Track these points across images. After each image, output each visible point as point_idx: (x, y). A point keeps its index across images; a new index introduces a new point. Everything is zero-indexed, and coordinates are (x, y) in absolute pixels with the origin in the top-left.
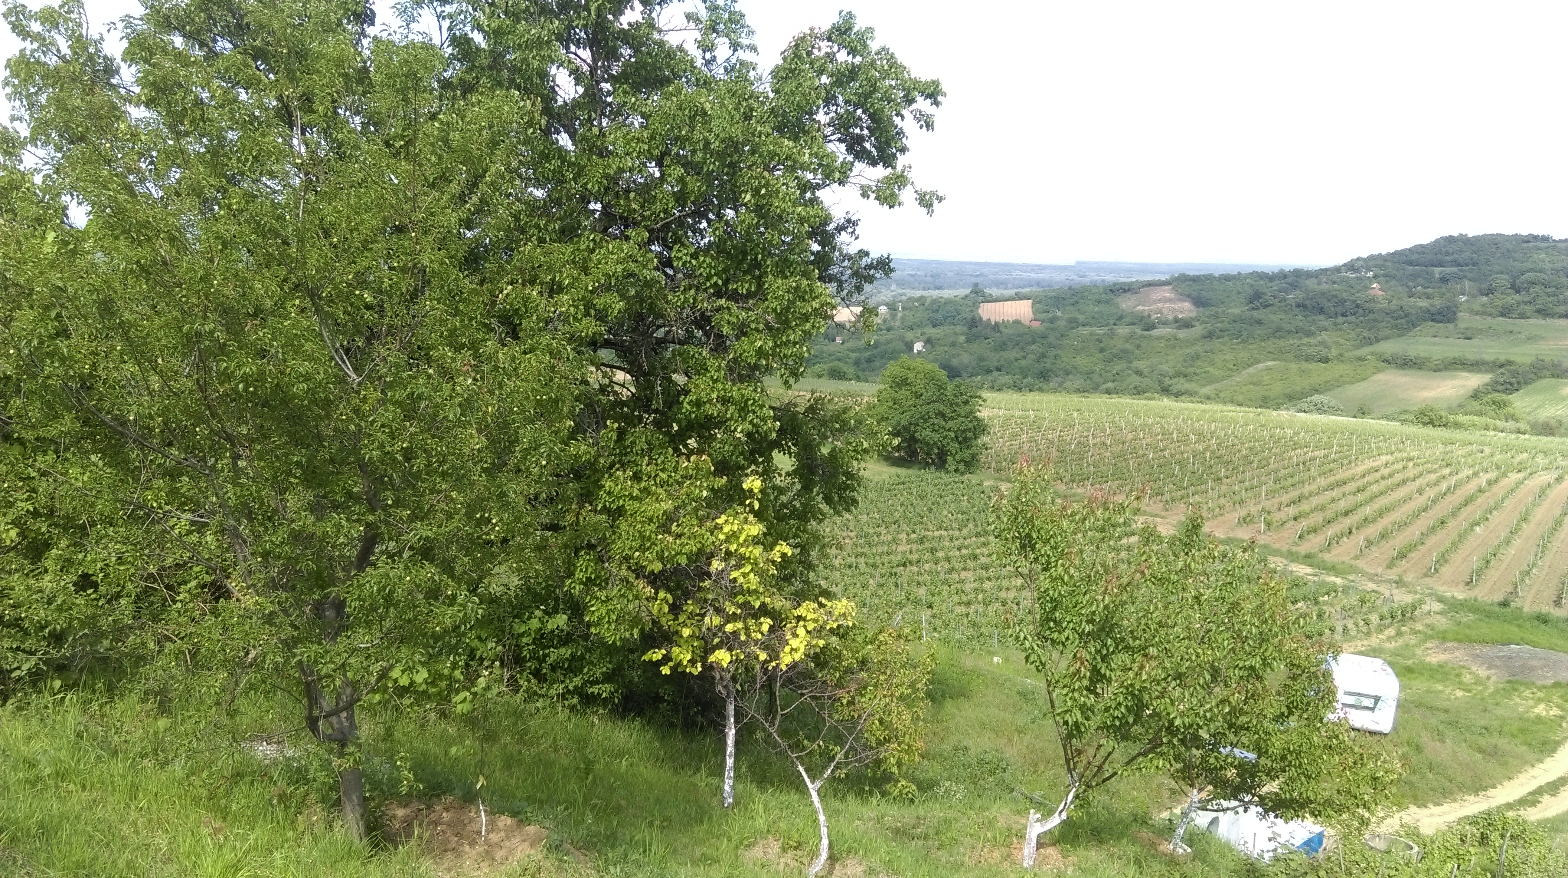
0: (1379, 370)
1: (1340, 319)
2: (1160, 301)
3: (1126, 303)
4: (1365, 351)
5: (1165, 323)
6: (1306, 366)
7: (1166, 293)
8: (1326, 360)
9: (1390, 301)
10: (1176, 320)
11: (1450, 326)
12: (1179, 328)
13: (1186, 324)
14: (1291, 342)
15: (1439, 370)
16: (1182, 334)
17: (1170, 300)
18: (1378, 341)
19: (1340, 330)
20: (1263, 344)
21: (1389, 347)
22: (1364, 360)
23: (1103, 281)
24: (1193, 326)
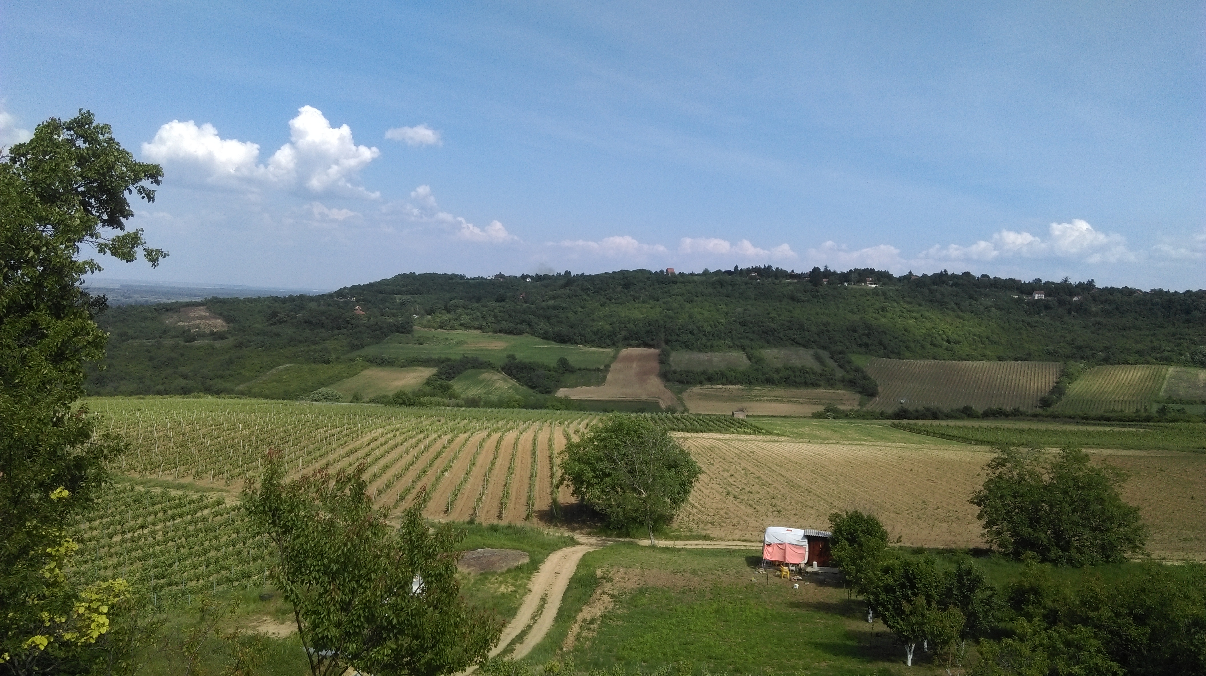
0: (365, 368)
1: (336, 332)
2: (197, 318)
3: (169, 320)
4: (355, 354)
5: (203, 336)
6: (314, 366)
7: (203, 312)
8: (328, 362)
9: (369, 319)
10: (212, 334)
11: (409, 335)
12: (214, 339)
13: (220, 336)
14: (302, 349)
15: (405, 366)
16: (218, 344)
17: (206, 318)
18: (363, 347)
19: (337, 339)
20: (281, 351)
21: (371, 351)
22: (354, 361)
23: (147, 301)
24: (226, 338)
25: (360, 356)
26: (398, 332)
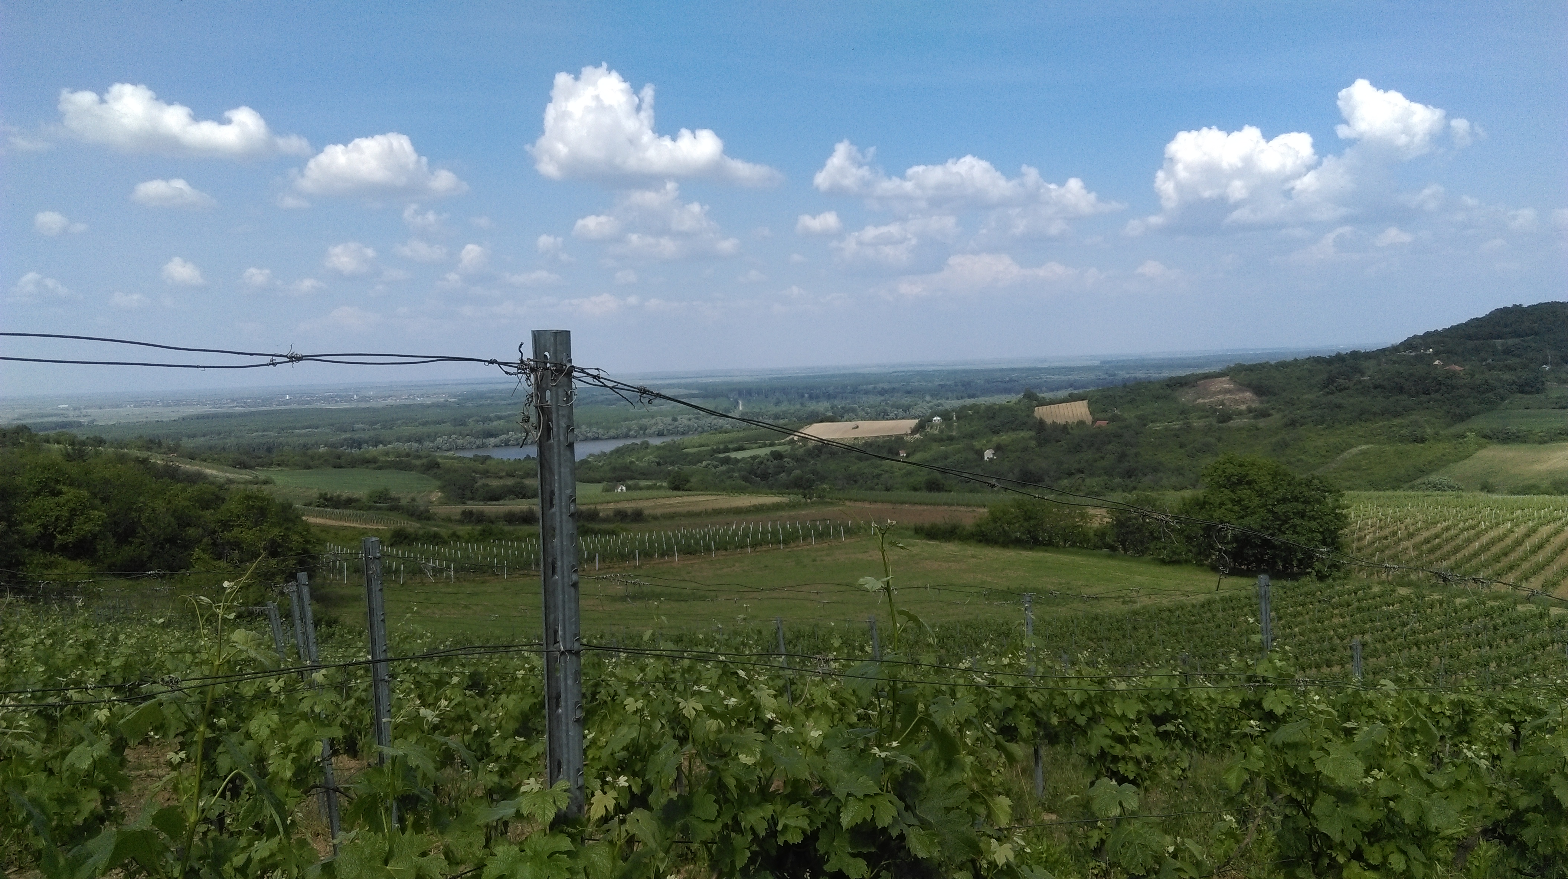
0: (1481, 447)
1: (1424, 397)
2: (1220, 392)
3: (1185, 397)
4: (1459, 428)
5: (1240, 414)
7: (1224, 383)
8: (1422, 440)
10: (1247, 411)
11: (1541, 396)
12: (1256, 418)
13: (1262, 414)
14: (1380, 424)
16: (1262, 423)
17: (1229, 391)
18: (1470, 416)
19: (1428, 408)
20: (1351, 428)
21: (1486, 422)
22: (1462, 437)
24: (1270, 415)
25: (1471, 431)
26: (1522, 392)
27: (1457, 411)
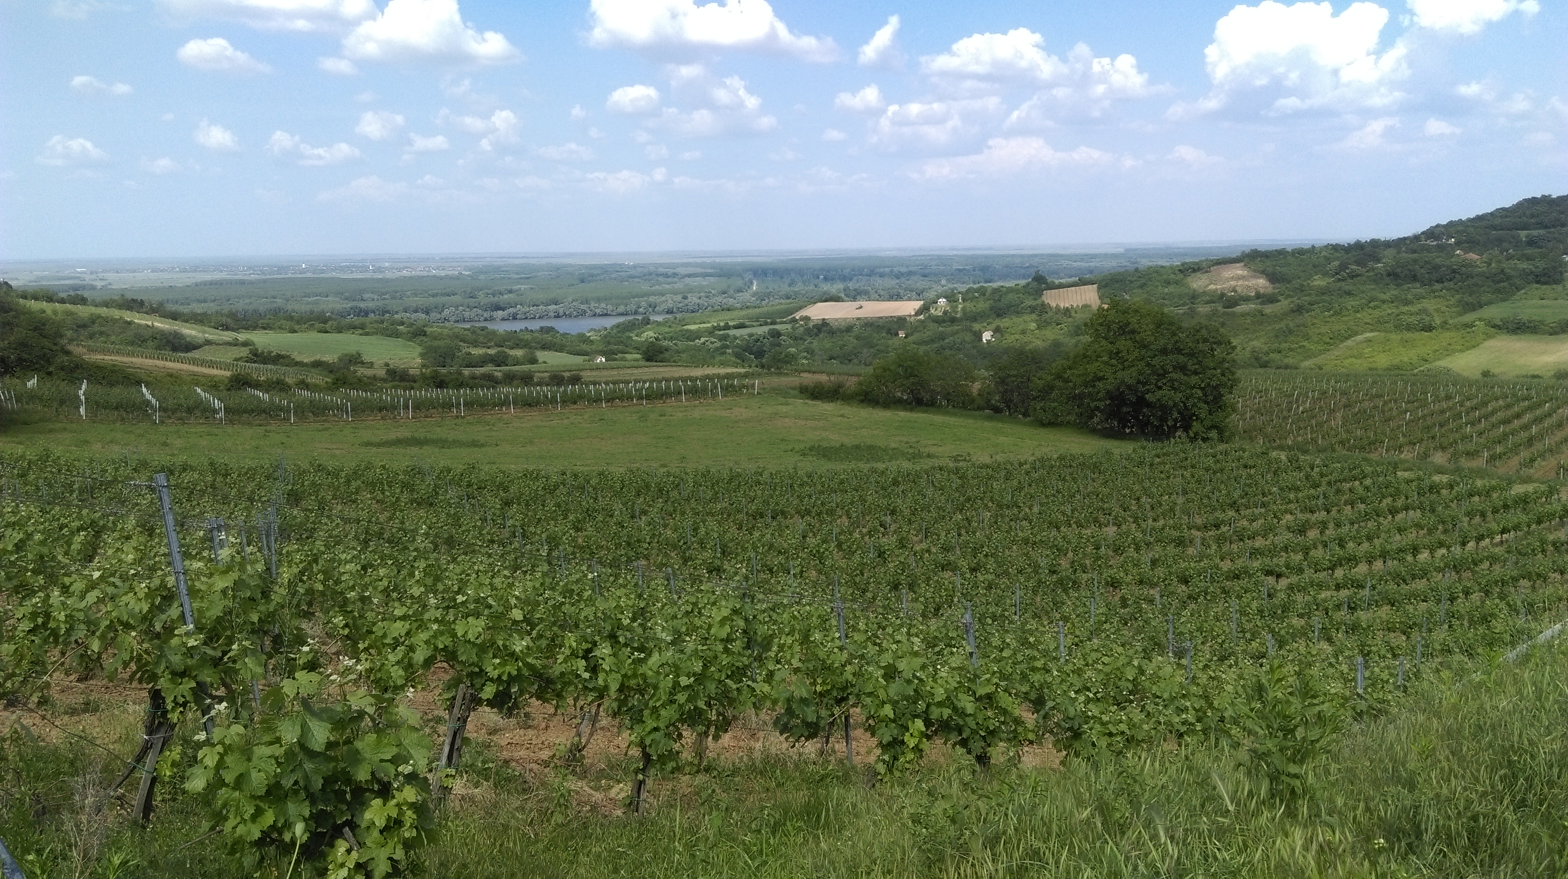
0: (1489, 337)
1: (1437, 286)
2: (1232, 278)
3: (1198, 283)
4: (1470, 317)
5: (1247, 299)
6: (1408, 335)
7: (1238, 270)
8: (1429, 328)
10: (1258, 296)
11: (1559, 288)
12: (1263, 303)
13: (1269, 299)
14: (1389, 311)
16: (1268, 309)
17: (1243, 278)
18: (1481, 307)
19: (1439, 297)
21: (1496, 312)
22: (1472, 326)
24: (1278, 301)
25: (1480, 320)
26: (1537, 282)
27: (1470, 299)
